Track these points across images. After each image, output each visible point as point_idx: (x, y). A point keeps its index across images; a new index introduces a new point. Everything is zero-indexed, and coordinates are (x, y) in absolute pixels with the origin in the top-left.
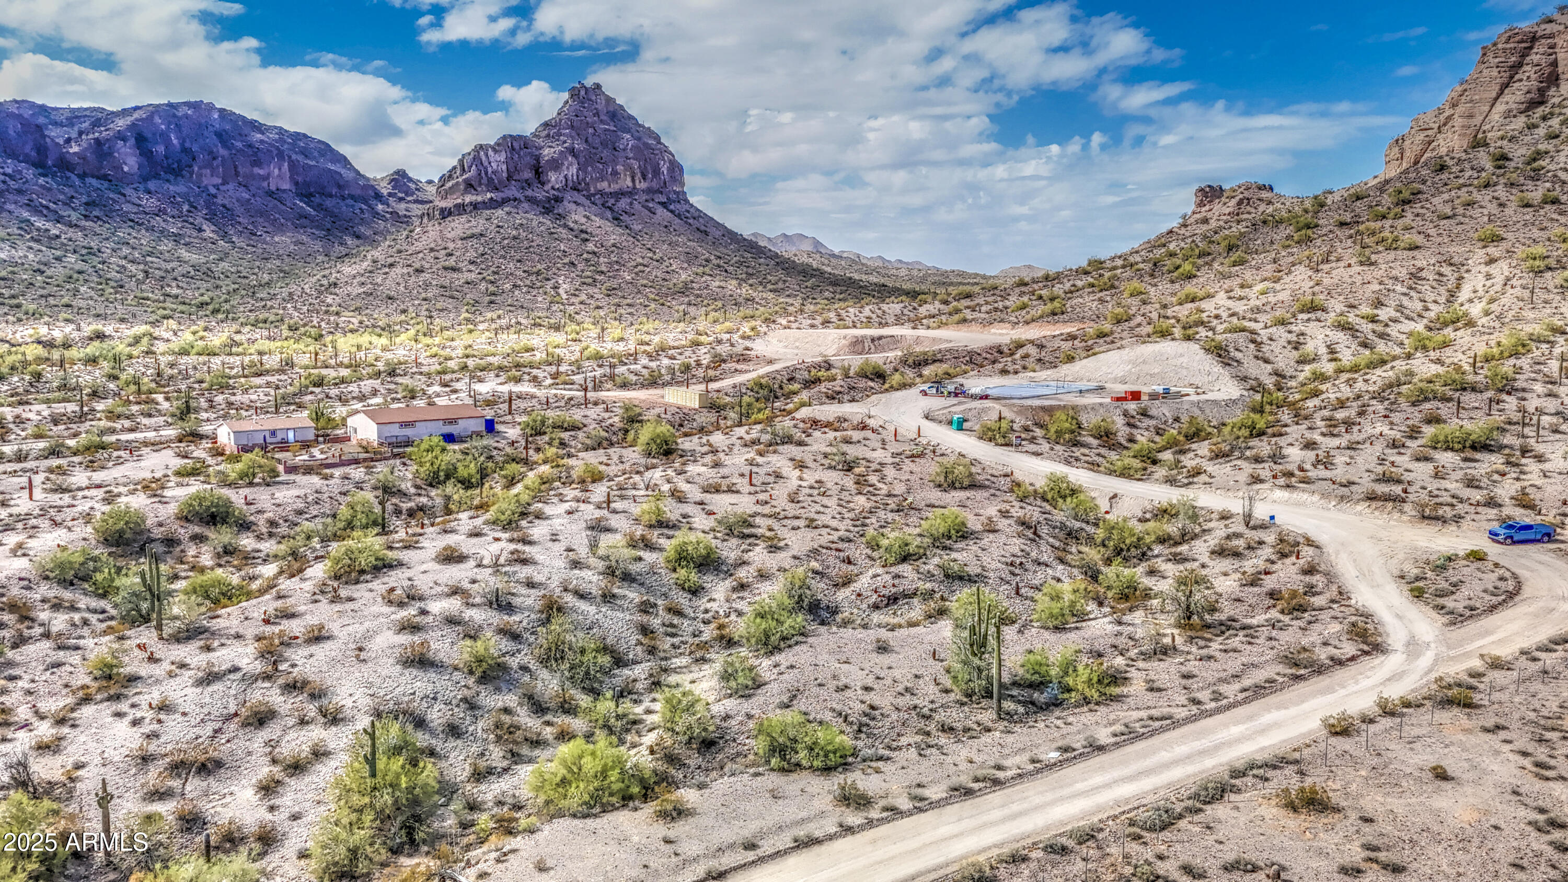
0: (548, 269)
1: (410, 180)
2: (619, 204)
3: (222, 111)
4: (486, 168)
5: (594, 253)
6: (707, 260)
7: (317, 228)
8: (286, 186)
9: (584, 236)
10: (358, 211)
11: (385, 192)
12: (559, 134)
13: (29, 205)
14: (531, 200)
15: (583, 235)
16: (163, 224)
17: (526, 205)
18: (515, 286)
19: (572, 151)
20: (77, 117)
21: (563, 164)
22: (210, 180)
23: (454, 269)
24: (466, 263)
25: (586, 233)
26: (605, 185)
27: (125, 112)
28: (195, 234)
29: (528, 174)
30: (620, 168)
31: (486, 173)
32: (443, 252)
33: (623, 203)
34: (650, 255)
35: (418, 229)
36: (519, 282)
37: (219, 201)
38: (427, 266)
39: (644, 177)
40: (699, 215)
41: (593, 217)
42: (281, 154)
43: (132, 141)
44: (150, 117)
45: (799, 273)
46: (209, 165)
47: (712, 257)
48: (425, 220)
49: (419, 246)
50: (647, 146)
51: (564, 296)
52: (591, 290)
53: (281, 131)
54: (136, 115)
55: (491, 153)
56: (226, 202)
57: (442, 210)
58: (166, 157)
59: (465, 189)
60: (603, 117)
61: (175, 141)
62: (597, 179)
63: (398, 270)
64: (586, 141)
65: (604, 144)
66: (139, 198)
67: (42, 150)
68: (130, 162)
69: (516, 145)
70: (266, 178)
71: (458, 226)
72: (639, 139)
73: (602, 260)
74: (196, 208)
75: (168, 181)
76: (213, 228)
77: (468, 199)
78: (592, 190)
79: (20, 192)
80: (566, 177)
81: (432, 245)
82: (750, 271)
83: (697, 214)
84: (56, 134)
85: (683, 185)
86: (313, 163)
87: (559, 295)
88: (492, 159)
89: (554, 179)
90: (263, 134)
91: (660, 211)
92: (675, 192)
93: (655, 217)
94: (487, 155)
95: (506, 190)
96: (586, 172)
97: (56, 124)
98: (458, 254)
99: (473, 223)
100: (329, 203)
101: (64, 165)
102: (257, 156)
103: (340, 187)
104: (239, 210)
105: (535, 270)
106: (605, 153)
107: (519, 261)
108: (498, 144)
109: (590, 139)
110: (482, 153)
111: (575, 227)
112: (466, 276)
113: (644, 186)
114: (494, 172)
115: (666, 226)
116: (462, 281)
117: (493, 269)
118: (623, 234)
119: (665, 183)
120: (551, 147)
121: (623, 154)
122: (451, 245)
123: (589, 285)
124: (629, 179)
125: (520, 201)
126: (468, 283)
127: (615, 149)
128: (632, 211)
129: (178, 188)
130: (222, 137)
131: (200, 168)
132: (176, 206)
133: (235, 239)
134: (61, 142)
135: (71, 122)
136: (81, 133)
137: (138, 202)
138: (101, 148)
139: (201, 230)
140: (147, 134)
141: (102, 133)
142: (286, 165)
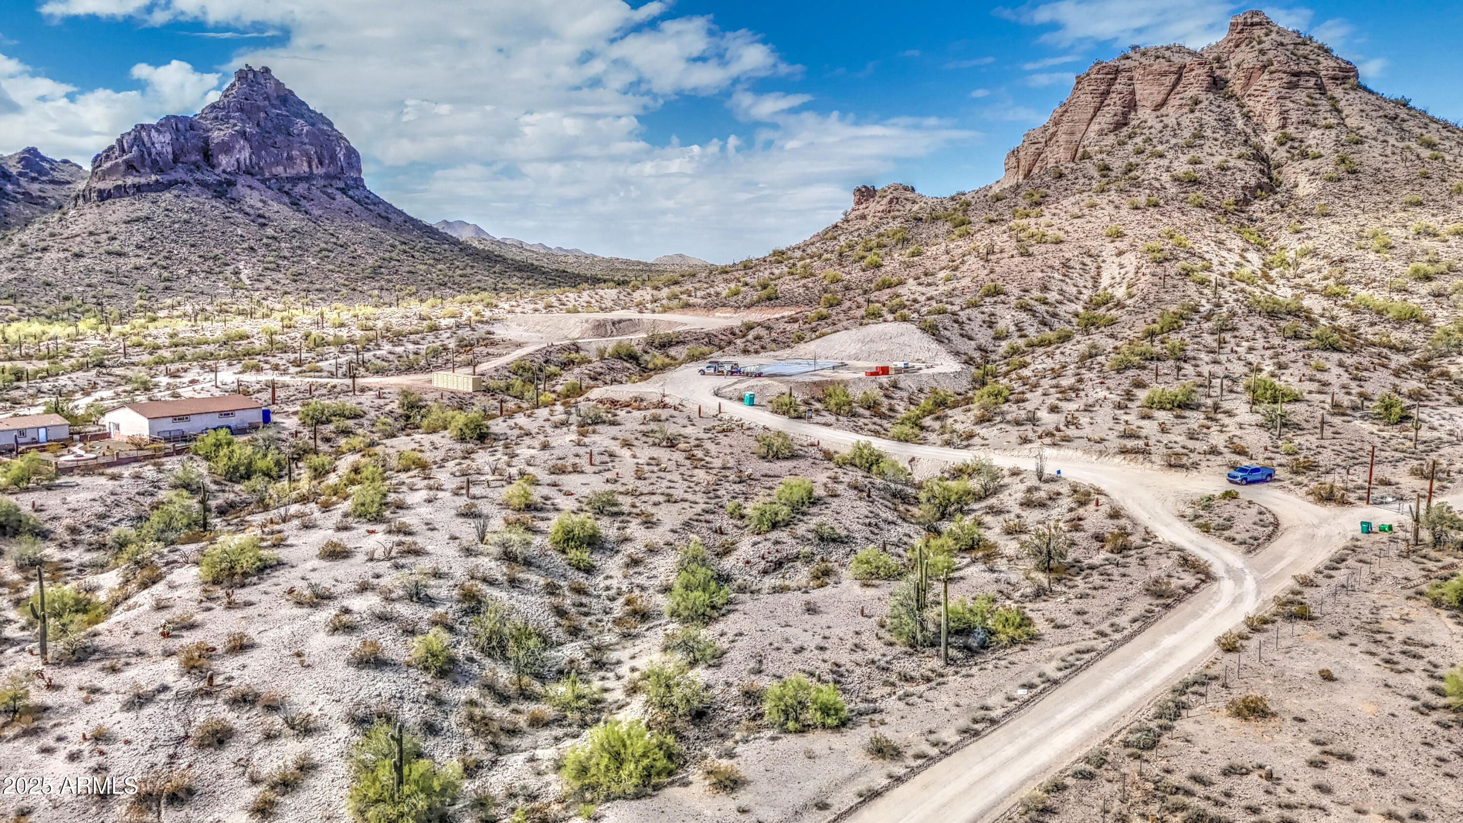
0: (226, 253)
1: (44, 159)
2: (296, 190)
4: (149, 150)
5: (274, 238)
6: (393, 246)
11: (14, 171)
12: (228, 117)
14: (204, 185)
15: (262, 220)
17: (196, 189)
18: (190, 271)
19: (243, 134)
21: (234, 147)
23: (120, 254)
24: (132, 247)
25: (264, 217)
26: (280, 170)
29: (195, 157)
30: (295, 153)
31: (150, 155)
32: (105, 236)
33: (300, 189)
34: (334, 240)
35: (72, 212)
36: (195, 268)
38: (86, 250)
39: (321, 163)
40: (378, 202)
41: (270, 202)
45: (484, 259)
47: (397, 243)
48: (80, 202)
49: (75, 229)
50: (324, 132)
52: (277, 276)
55: (153, 133)
57: (100, 192)
59: (126, 171)
60: (274, 102)
62: (272, 164)
63: (53, 255)
64: (258, 125)
65: (278, 129)
69: (180, 126)
71: (121, 209)
72: (313, 125)
73: (283, 245)
77: (130, 180)
78: (267, 175)
80: (238, 160)
81: (92, 229)
82: (437, 256)
83: (377, 201)
85: (359, 171)
87: (241, 280)
88: (155, 140)
89: (225, 161)
91: (339, 196)
92: (353, 178)
93: (335, 202)
94: (149, 136)
95: (172, 172)
96: (259, 156)
98: (121, 238)
99: (137, 206)
105: (212, 255)
106: (279, 138)
107: (192, 246)
108: (161, 124)
109: (262, 124)
110: (144, 134)
111: (251, 211)
112: (134, 261)
113: (321, 171)
114: (159, 154)
115: (347, 212)
116: (130, 266)
117: (164, 254)
118: (303, 219)
119: (342, 169)
120: (220, 130)
121: (298, 139)
122: (114, 229)
123: (273, 270)
124: (305, 164)
125: (190, 184)
126: (137, 269)
127: (289, 134)
128: (311, 197)
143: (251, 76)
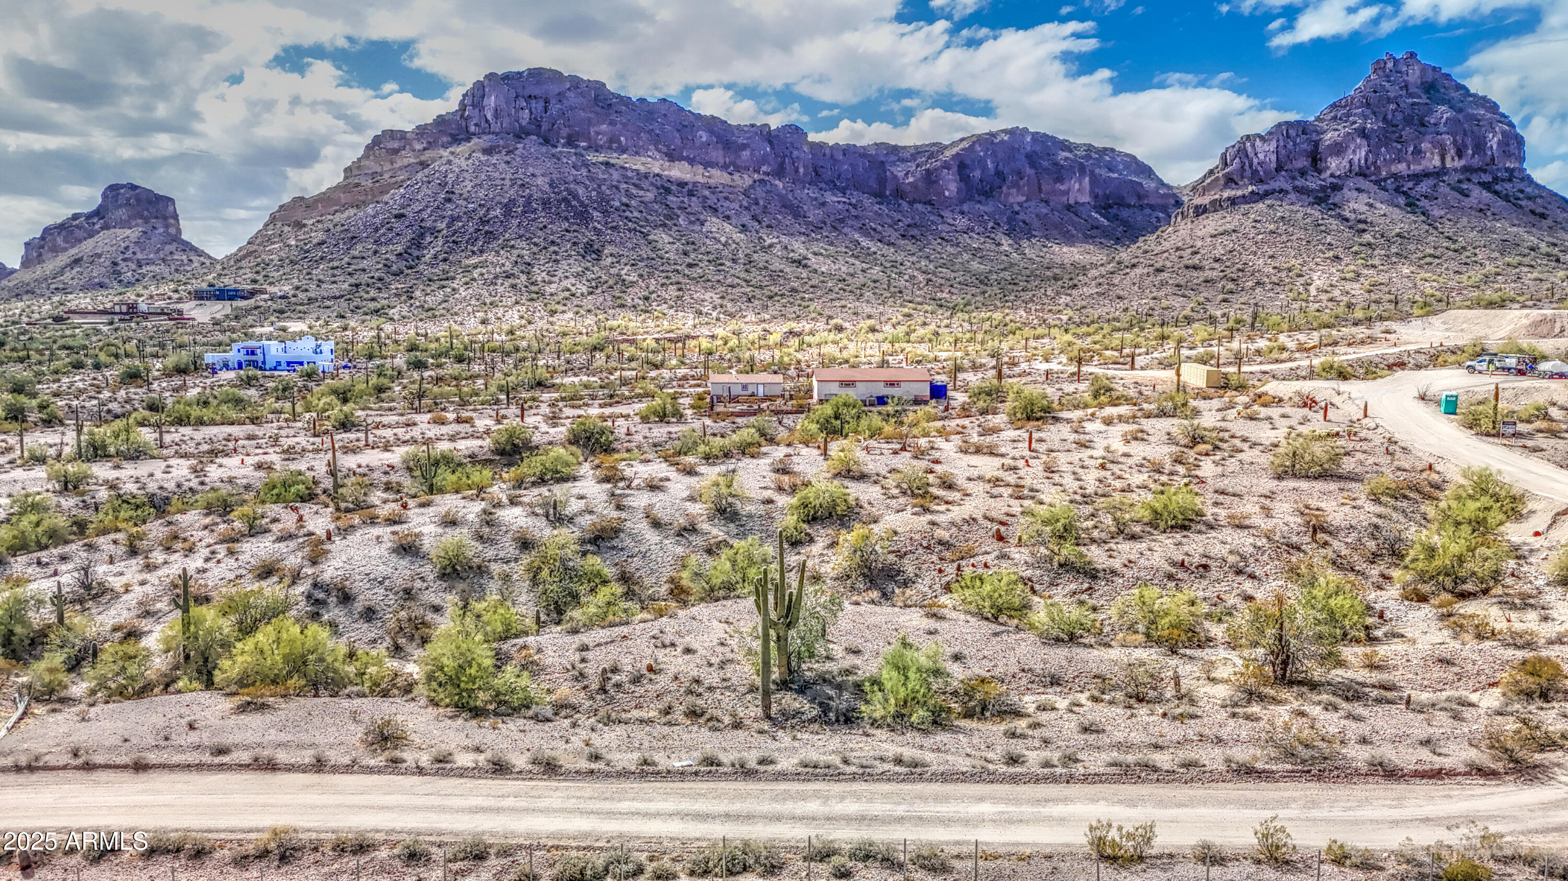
0: (1304, 263)
2: (1418, 188)
3: (1035, 134)
4: (1251, 160)
5: (1369, 245)
7: (1106, 237)
8: (1085, 199)
9: (1361, 226)
10: (1154, 220)
12: (1348, 115)
13: (864, 230)
14: (1301, 191)
16: (969, 241)
17: (1293, 196)
19: (1361, 132)
20: (919, 153)
21: (1348, 147)
22: (1016, 198)
23: (1195, 268)
24: (1210, 260)
26: (1401, 167)
27: (953, 144)
28: (993, 247)
29: (1302, 163)
30: (1425, 146)
31: (1251, 166)
32: (1189, 251)
33: (1424, 187)
34: (1448, 244)
35: (1169, 230)
36: (1265, 279)
37: (1022, 216)
38: (1169, 264)
39: (1460, 154)
41: (1378, 205)
42: (1082, 169)
43: (955, 169)
44: (971, 147)
46: (1015, 185)
48: (1179, 219)
49: (1166, 245)
51: (1313, 292)
53: (1090, 148)
54: (961, 146)
55: (1258, 143)
56: (1026, 218)
57: (1198, 208)
58: (981, 181)
59: (1226, 183)
60: (1414, 90)
61: (990, 165)
62: (1392, 161)
63: (1138, 271)
64: (1385, 119)
65: (1408, 121)
66: (955, 219)
67: (882, 181)
68: (951, 186)
69: (1292, 132)
70: (1066, 193)
71: (1211, 223)
72: (1462, 110)
73: (1377, 252)
74: (998, 224)
75: (980, 202)
76: (1011, 242)
77: (1226, 194)
78: (1384, 175)
79: (857, 218)
81: (1180, 244)
83: (1536, 193)
84: (899, 171)
85: (1522, 160)
86: (1116, 176)
88: (1258, 150)
89: (1335, 165)
90: (1070, 151)
91: (1477, 191)
92: (1507, 170)
93: (1467, 200)
94: (1253, 146)
95: (1272, 182)
96: (1377, 154)
97: (902, 160)
98: (1204, 252)
99: (1229, 219)
100: (1125, 213)
101: (899, 193)
102: (1059, 173)
103: (1139, 197)
104: (1036, 223)
105: (1287, 265)
106: (1407, 132)
107: (1272, 257)
108: (1270, 133)
109: (1389, 118)
110: (1248, 144)
111: (1353, 218)
112: (1209, 274)
113: (1458, 164)
114: (1261, 164)
115: (1481, 210)
116: (1202, 279)
117: (1239, 266)
118: (1415, 222)
119: (1493, 159)
120: (1335, 130)
121: (1432, 129)
122: (1199, 243)
123: (1350, 280)
124: (1437, 158)
125: (1287, 192)
126: (1206, 281)
127: (1423, 125)
128: (1435, 195)
129: (987, 208)
130: (1032, 159)
131: (1009, 188)
132: (983, 223)
133: (1027, 251)
134: (901, 175)
135: (914, 157)
136: (918, 166)
137: (951, 221)
138: (930, 178)
139: (999, 245)
140: (968, 162)
141: (933, 164)
142: (1087, 179)
143: (1390, 65)
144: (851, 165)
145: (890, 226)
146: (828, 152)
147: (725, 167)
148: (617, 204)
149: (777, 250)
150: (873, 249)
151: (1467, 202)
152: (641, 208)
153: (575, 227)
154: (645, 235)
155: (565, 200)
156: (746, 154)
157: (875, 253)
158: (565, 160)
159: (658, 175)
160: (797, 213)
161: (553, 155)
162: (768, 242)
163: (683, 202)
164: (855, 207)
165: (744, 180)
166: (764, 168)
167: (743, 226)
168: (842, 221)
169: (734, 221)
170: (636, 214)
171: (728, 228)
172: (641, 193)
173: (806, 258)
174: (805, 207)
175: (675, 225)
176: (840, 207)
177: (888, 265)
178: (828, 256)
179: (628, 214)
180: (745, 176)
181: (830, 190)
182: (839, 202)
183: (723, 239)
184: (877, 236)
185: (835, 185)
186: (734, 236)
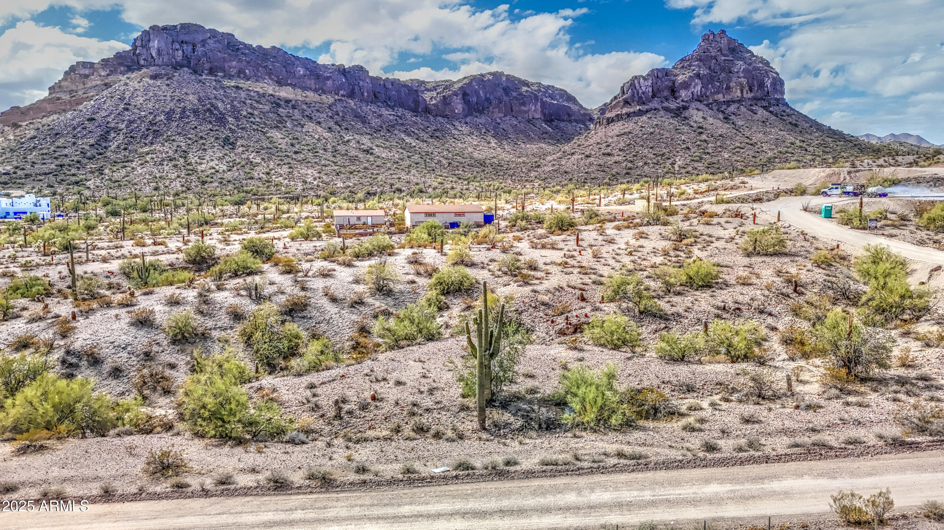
0: (670, 152)
2: (729, 109)
3: (508, 76)
4: (638, 91)
5: (705, 141)
6: (792, 144)
7: (552, 139)
8: (538, 116)
10: (578, 129)
11: (596, 117)
12: (690, 66)
13: (406, 132)
14: (666, 109)
15: (701, 130)
16: (471, 140)
17: (662, 113)
18: (645, 164)
19: (698, 76)
20: (438, 86)
21: (691, 85)
22: (498, 115)
23: (609, 154)
24: (617, 150)
26: (720, 97)
27: (459, 81)
28: (486, 144)
29: (666, 93)
30: (732, 84)
31: (638, 94)
32: (605, 144)
33: (733, 108)
34: (748, 141)
35: (593, 132)
36: (649, 161)
37: (501, 126)
38: (593, 153)
39: (751, 89)
40: (794, 113)
41: (709, 118)
42: (536, 98)
43: (460, 96)
44: (471, 82)
46: (498, 106)
48: (598, 126)
49: (591, 141)
50: (758, 69)
51: (677, 169)
52: (696, 165)
53: (540, 85)
54: (464, 82)
55: (641, 80)
56: (504, 127)
57: (608, 119)
58: (477, 104)
59: (624, 104)
60: (725, 52)
61: (482, 95)
62: (715, 93)
63: (576, 157)
64: (710, 68)
65: (723, 69)
66: (461, 127)
67: (417, 102)
68: (459, 107)
69: (660, 75)
70: (527, 112)
71: (617, 128)
72: (751, 64)
73: (710, 145)
74: (488, 131)
75: (477, 117)
76: (496, 141)
77: (625, 111)
78: (711, 101)
79: (402, 124)
81: (599, 141)
82: (827, 150)
84: (427, 96)
85: (782, 93)
86: (555, 102)
87: (674, 168)
88: (642, 85)
89: (684, 94)
90: (529, 87)
91: (760, 111)
92: (776, 99)
93: (756, 116)
94: (639, 83)
95: (650, 104)
96: (707, 89)
97: (428, 90)
98: (613, 145)
99: (626, 126)
101: (427, 110)
102: (523, 100)
103: (569, 115)
105: (661, 153)
106: (722, 75)
107: (651, 148)
108: (648, 75)
109: (712, 68)
110: (636, 81)
111: (695, 125)
112: (617, 158)
113: (750, 95)
114: (643, 93)
115: (764, 122)
116: (613, 161)
117: (634, 153)
118: (729, 128)
119: (768, 93)
120: (684, 74)
121: (736, 75)
122: (610, 140)
123: (697, 161)
124: (739, 91)
125: (659, 110)
126: (616, 163)
127: (731, 72)
128: (739, 113)
129: (482, 120)
130: (506, 90)
131: (493, 108)
132: (479, 130)
133: (506, 147)
134: (428, 99)
135: (435, 88)
136: (438, 93)
137: (460, 129)
138: (446, 101)
139: (489, 143)
140: (468, 92)
141: (448, 93)
142: (539, 104)
143: (711, 37)
144: (397, 91)
145: (423, 130)
146: (382, 83)
147: (316, 91)
148: (245, 113)
149: (353, 144)
150: (414, 144)
151: (756, 117)
152: (261, 116)
153: (217, 128)
154: (264, 133)
155: (209, 110)
156: (329, 83)
157: (415, 147)
158: (208, 84)
159: (272, 95)
160: (364, 120)
161: (200, 81)
162: (347, 138)
163: (288, 112)
164: (401, 118)
165: (328, 99)
166: (342, 92)
167: (330, 128)
168: (393, 126)
169: (323, 125)
170: (258, 120)
171: (320, 130)
172: (261, 106)
173: (371, 149)
174: (369, 117)
175: (284, 127)
176: (391, 117)
177: (424, 154)
178: (386, 148)
179: (252, 119)
180: (329, 97)
181: (385, 107)
182: (390, 115)
183: (317, 136)
184: (416, 137)
185: (387, 104)
186: (324, 135)
